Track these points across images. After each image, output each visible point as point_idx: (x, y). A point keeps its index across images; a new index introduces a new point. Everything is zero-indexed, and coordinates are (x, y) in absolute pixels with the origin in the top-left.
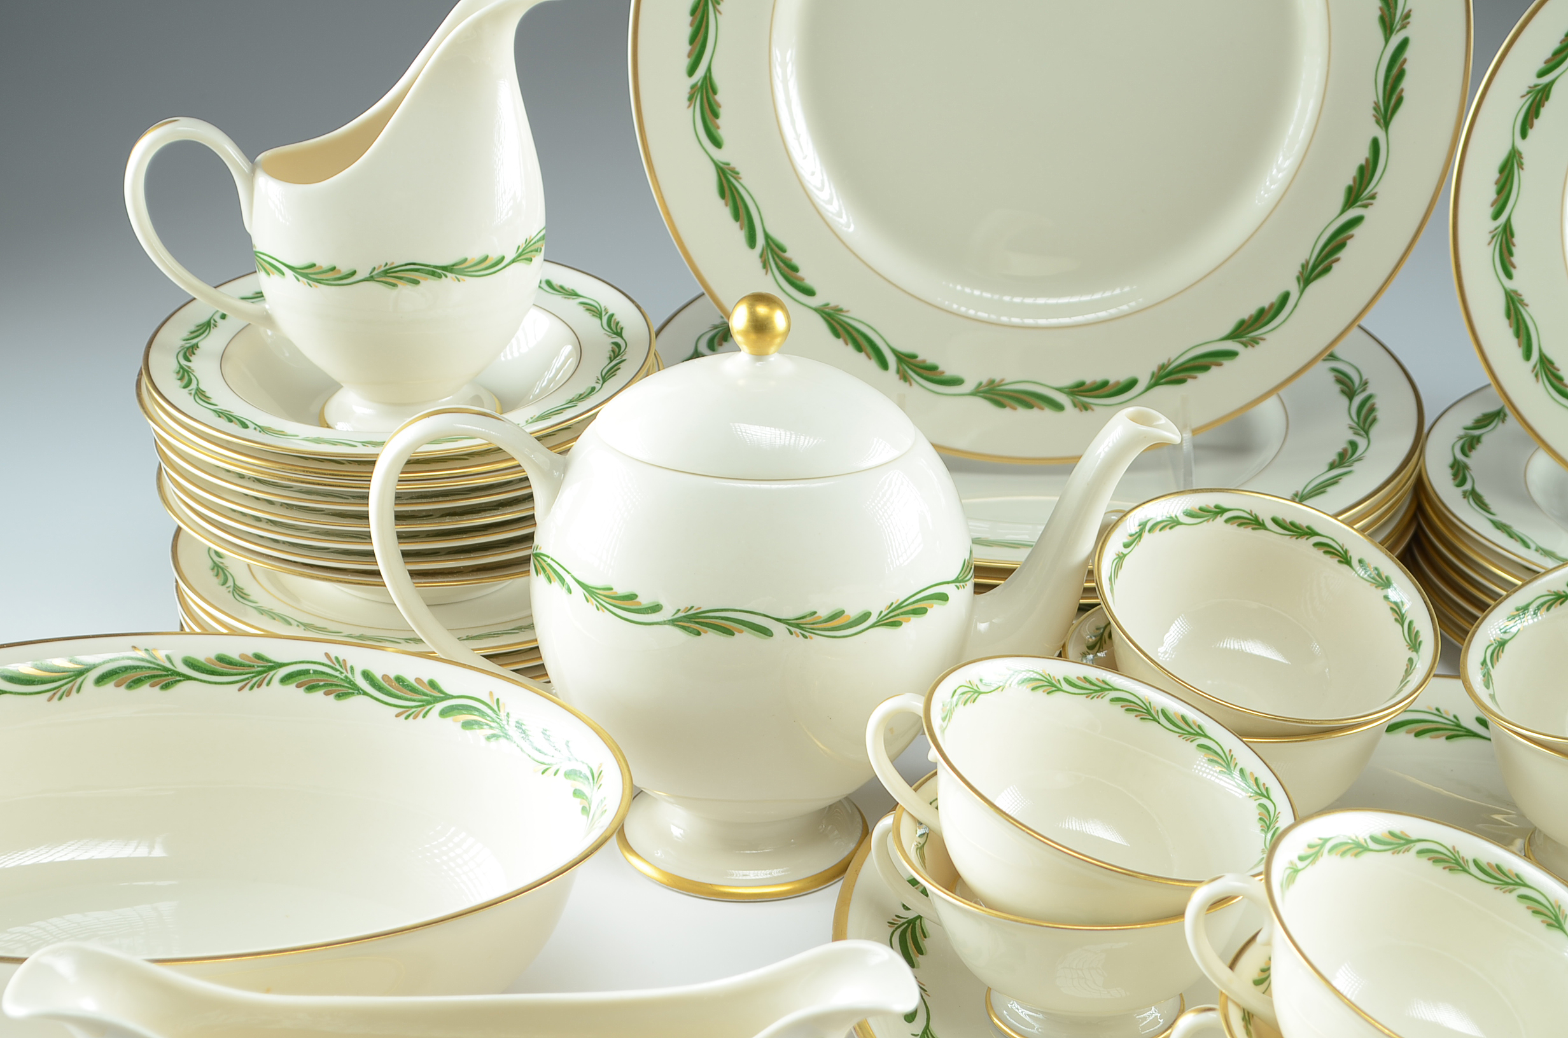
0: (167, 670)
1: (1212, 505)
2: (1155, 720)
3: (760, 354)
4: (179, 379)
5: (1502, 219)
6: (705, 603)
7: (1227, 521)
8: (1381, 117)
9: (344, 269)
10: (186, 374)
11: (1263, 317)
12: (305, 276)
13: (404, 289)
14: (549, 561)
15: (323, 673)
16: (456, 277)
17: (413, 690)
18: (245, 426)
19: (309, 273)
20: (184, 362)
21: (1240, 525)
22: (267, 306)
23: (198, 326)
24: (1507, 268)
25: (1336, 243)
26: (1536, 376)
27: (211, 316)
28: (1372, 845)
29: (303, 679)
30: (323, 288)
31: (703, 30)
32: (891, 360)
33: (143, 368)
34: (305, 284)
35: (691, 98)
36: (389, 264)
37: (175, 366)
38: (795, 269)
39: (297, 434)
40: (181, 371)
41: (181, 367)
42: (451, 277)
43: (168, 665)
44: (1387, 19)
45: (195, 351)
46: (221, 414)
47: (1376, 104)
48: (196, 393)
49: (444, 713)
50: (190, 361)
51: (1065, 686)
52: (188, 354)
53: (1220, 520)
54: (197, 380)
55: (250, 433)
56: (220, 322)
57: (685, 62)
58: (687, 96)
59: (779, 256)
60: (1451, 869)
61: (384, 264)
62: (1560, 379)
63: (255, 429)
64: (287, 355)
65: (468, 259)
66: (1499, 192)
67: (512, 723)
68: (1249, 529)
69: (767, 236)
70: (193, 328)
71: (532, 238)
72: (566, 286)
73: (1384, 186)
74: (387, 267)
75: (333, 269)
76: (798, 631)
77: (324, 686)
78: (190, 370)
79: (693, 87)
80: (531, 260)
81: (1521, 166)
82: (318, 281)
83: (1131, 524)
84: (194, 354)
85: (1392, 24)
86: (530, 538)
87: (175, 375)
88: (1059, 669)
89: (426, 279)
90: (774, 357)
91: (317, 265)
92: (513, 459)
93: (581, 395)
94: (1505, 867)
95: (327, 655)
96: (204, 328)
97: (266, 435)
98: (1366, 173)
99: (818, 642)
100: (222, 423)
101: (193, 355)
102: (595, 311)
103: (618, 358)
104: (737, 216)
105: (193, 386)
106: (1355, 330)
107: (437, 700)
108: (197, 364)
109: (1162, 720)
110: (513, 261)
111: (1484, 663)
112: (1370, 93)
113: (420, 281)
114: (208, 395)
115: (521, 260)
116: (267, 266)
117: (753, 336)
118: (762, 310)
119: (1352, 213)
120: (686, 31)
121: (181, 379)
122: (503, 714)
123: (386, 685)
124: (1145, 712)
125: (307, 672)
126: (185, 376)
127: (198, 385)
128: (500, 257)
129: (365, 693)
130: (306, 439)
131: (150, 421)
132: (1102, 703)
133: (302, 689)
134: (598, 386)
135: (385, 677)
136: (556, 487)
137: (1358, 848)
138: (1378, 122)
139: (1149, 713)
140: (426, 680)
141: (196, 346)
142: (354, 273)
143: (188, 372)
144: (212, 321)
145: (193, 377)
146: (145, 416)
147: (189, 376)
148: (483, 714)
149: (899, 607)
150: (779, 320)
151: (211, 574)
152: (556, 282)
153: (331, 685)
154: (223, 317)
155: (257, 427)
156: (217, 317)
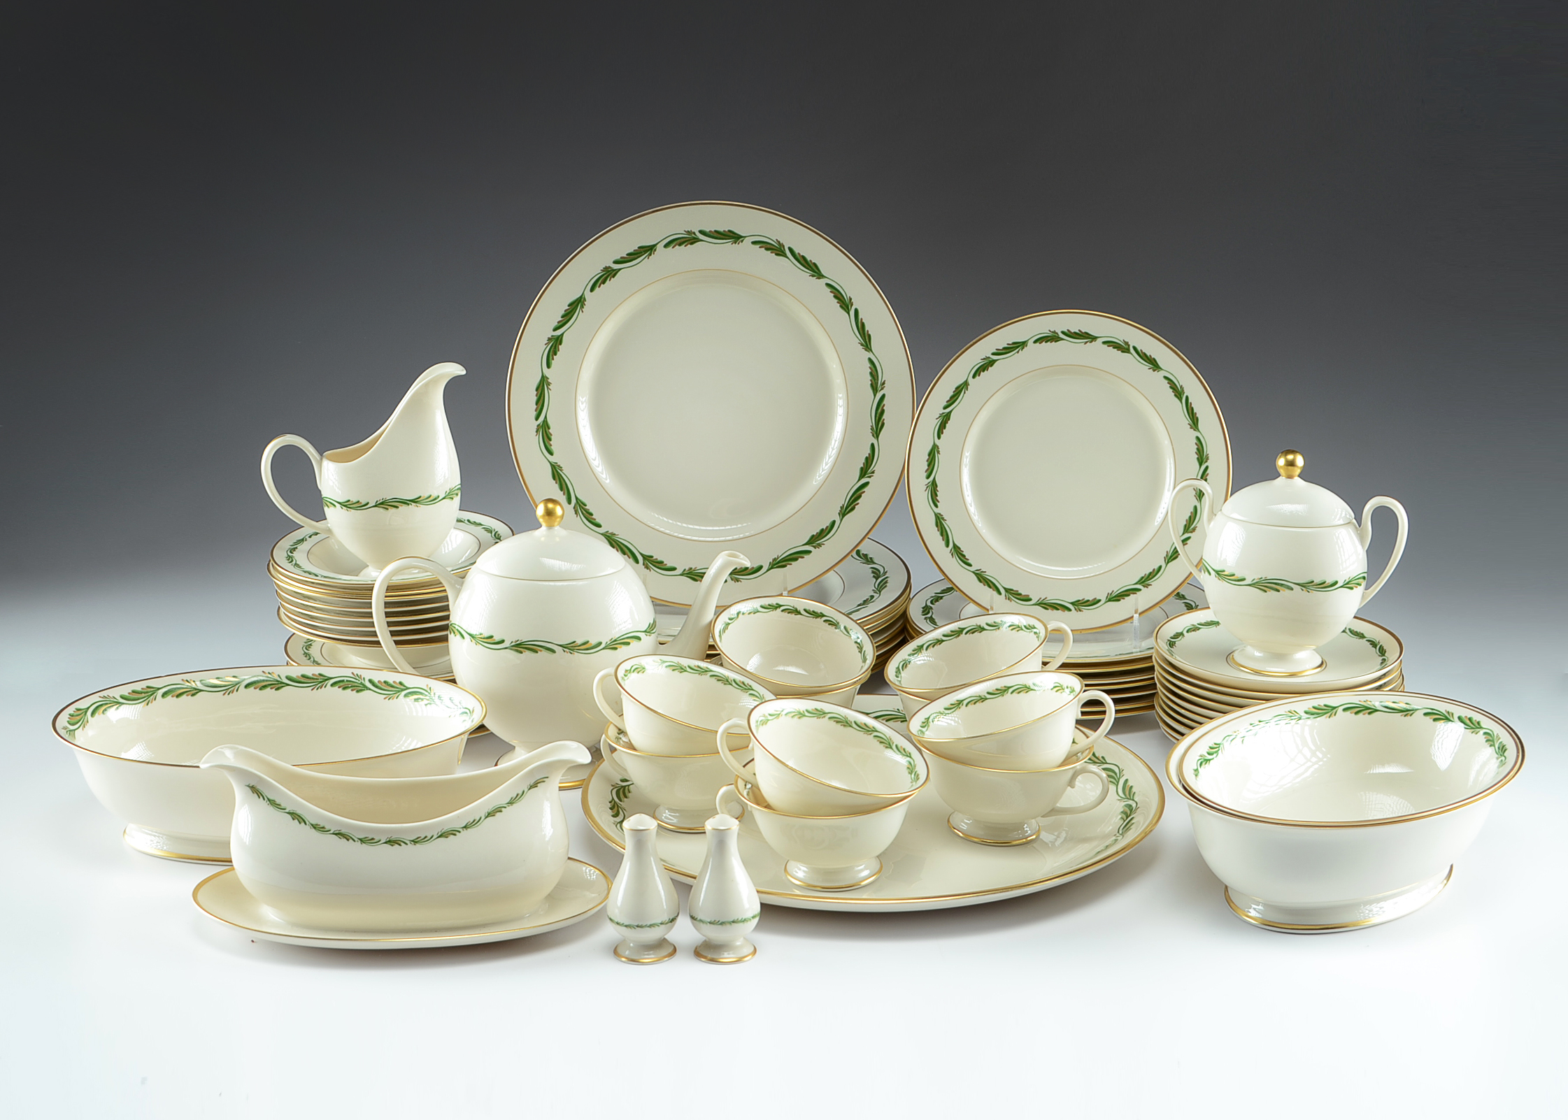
0: (277, 681)
1: (775, 603)
2: (730, 684)
3: (550, 527)
4: (287, 560)
5: (931, 478)
6: (524, 638)
7: (782, 611)
8: (874, 433)
9: (363, 502)
11: (823, 533)
12: (345, 506)
13: (392, 511)
14: (457, 627)
15: (350, 681)
16: (416, 505)
17: (392, 687)
18: (317, 576)
19: (347, 505)
20: (290, 554)
21: (789, 613)
22: (329, 525)
23: (298, 540)
24: (935, 503)
25: (856, 496)
26: (952, 555)
27: (304, 537)
28: (807, 714)
29: (341, 684)
30: (353, 512)
31: (542, 398)
32: (640, 558)
33: (271, 555)
34: (345, 510)
35: (538, 433)
36: (384, 499)
37: (286, 555)
38: (592, 515)
40: (289, 557)
41: (288, 555)
42: (414, 506)
43: (279, 679)
44: (874, 385)
45: (296, 550)
46: (305, 572)
47: (872, 426)
48: (295, 565)
49: (406, 696)
50: (293, 553)
51: (688, 669)
52: (292, 551)
53: (779, 610)
54: (296, 560)
56: (308, 539)
57: (534, 415)
58: (535, 430)
59: (583, 508)
60: (844, 726)
61: (382, 499)
62: (964, 556)
64: (337, 547)
65: (421, 497)
66: (929, 465)
67: (437, 696)
68: (793, 615)
69: (577, 499)
70: (295, 541)
71: (454, 488)
72: (477, 522)
73: (878, 467)
74: (383, 501)
75: (358, 502)
76: (568, 650)
77: (351, 687)
78: (293, 556)
79: (539, 427)
80: (452, 499)
81: (938, 452)
82: (350, 509)
83: (733, 611)
85: (877, 388)
86: (447, 618)
88: (685, 662)
89: (402, 506)
90: (557, 528)
91: (351, 501)
92: (440, 586)
94: (868, 724)
95: (353, 673)
96: (301, 541)
98: (869, 461)
99: (577, 656)
100: (307, 575)
102: (489, 531)
104: (561, 489)
105: (294, 562)
106: (867, 539)
107: (403, 690)
108: (297, 555)
109: (734, 684)
110: (444, 498)
111: (898, 668)
112: (869, 422)
114: (299, 565)
115: (450, 498)
116: (328, 504)
117: (547, 517)
118: (550, 506)
119: (864, 481)
122: (432, 693)
123: (379, 685)
124: (726, 681)
125: (343, 681)
126: (290, 559)
127: (296, 562)
128: (437, 496)
129: (370, 689)
131: (271, 577)
132: (707, 677)
133: (341, 689)
135: (379, 682)
136: (458, 592)
137: (801, 715)
138: (873, 436)
139: (727, 681)
140: (398, 682)
141: (296, 548)
142: (368, 504)
143: (291, 557)
144: (305, 539)
145: (294, 559)
147: (292, 559)
148: (421, 694)
149: (615, 641)
150: (559, 511)
151: (303, 656)
152: (472, 520)
153: (354, 686)
154: (310, 537)
155: (322, 576)
156: (307, 537)
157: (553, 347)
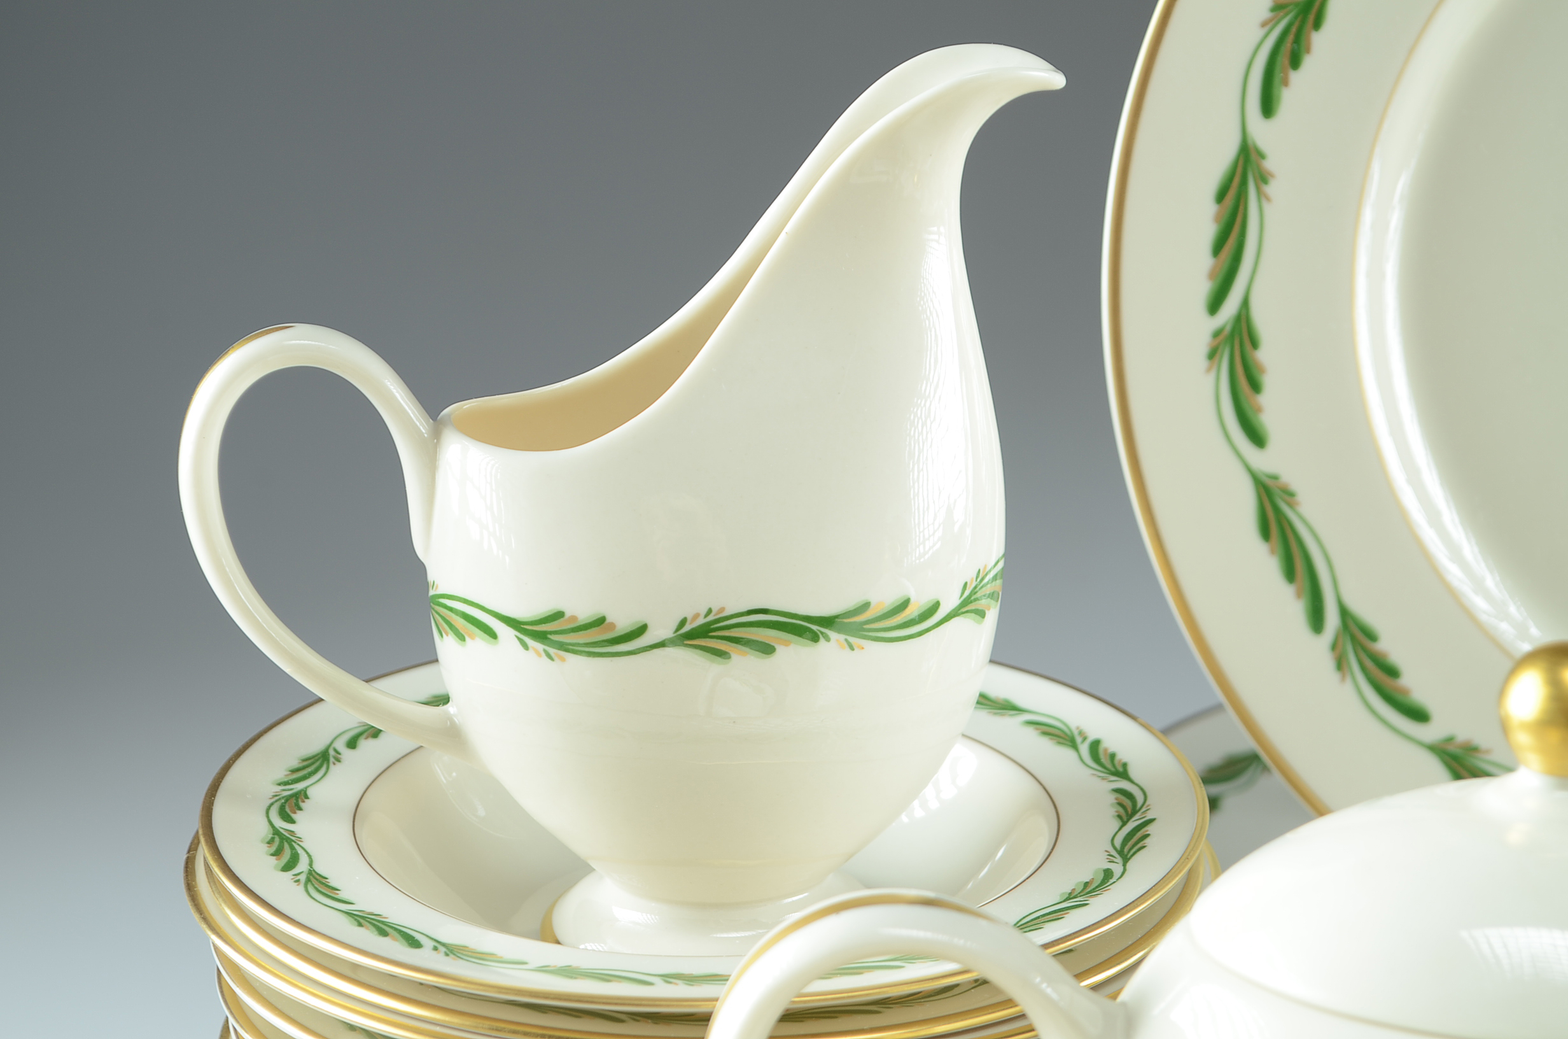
4: (272, 855)
9: (623, 622)
10: (286, 845)
12: (541, 637)
13: (743, 661)
16: (846, 640)
18: (414, 943)
19: (547, 631)
20: (280, 824)
22: (453, 710)
23: (304, 760)
27: (328, 742)
30: (576, 663)
31: (1236, 230)
33: (201, 832)
34: (539, 655)
35: (1213, 354)
36: (714, 611)
37: (264, 831)
38: (1392, 672)
39: (525, 959)
40: (277, 839)
41: (276, 832)
42: (837, 640)
45: (302, 804)
46: (362, 921)
48: (308, 880)
50: (293, 822)
52: (287, 810)
54: (309, 856)
55: (425, 957)
56: (346, 753)
57: (1203, 288)
59: (1364, 649)
61: (704, 611)
63: (435, 949)
65: (872, 605)
69: (1345, 613)
70: (295, 763)
71: (987, 570)
74: (711, 618)
75: (600, 621)
78: (293, 838)
79: (1217, 334)
80: (983, 615)
82: (563, 647)
84: (300, 809)
87: (265, 847)
89: (787, 643)
91: (568, 614)
92: (1009, 1002)
93: (1086, 884)
96: (318, 764)
97: (461, 961)
100: (367, 937)
101: (298, 812)
102: (1064, 737)
103: (1137, 817)
104: (1290, 574)
105: (302, 866)
108: (304, 826)
110: (954, 615)
113: (776, 646)
114: (333, 883)
115: (967, 612)
116: (459, 622)
120: (1206, 229)
121: (277, 853)
126: (285, 848)
127: (311, 865)
128: (930, 605)
130: (544, 969)
131: (209, 933)
134: (1117, 868)
141: (303, 795)
142: (642, 630)
143: (289, 841)
144: (332, 752)
145: (300, 851)
146: (204, 926)
147: (292, 848)
154: (352, 744)
155: (438, 945)
156: (340, 745)
157: (1290, 38)
